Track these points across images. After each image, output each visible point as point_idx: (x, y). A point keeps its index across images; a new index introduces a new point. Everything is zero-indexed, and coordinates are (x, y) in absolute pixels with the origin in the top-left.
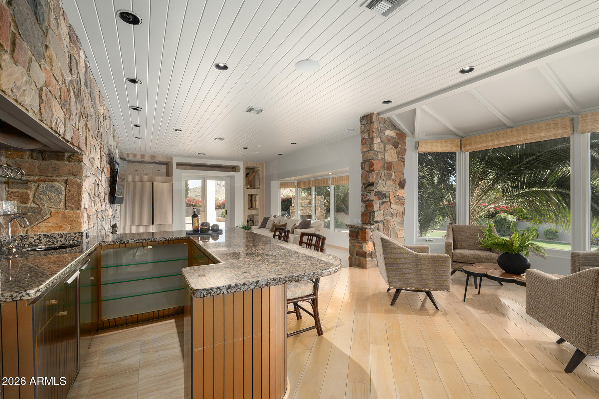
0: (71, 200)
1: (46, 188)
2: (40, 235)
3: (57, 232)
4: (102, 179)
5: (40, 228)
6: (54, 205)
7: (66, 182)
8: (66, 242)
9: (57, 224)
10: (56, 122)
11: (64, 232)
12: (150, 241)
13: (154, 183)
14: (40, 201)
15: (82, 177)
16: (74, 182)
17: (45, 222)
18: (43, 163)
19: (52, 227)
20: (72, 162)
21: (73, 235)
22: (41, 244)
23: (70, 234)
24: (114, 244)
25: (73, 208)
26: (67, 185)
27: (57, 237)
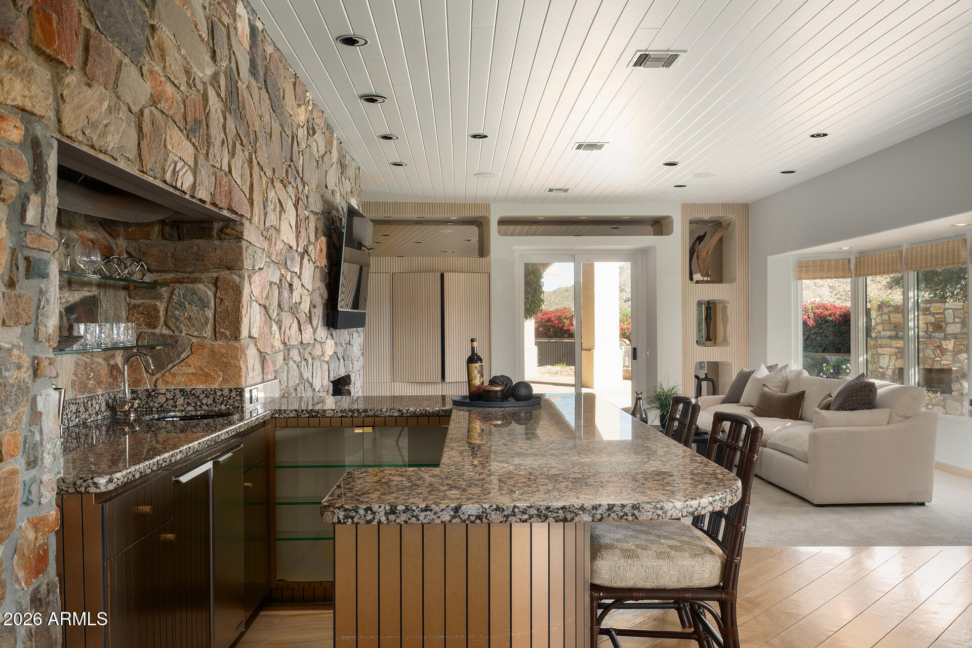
0: (224, 320)
1: (185, 296)
2: (175, 389)
3: (201, 387)
4: (303, 271)
5: (174, 376)
6: (197, 330)
7: (216, 282)
8: (216, 407)
9: (202, 370)
10: (174, 169)
11: (213, 387)
12: (368, 416)
13: (446, 275)
14: (175, 323)
15: (243, 271)
16: (228, 283)
17: (182, 364)
18: (180, 245)
19: (193, 374)
20: (226, 241)
21: (226, 392)
22: (177, 409)
23: (221, 390)
24: (298, 416)
25: (226, 337)
26: (217, 288)
27: (202, 396)
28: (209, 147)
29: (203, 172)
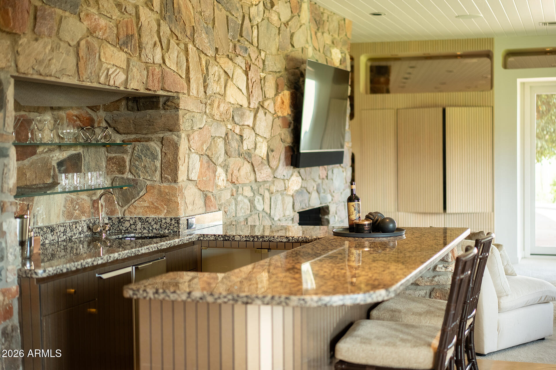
0: (167, 168)
1: (142, 151)
2: (135, 218)
3: (153, 216)
4: (258, 123)
5: (135, 208)
6: (150, 176)
7: (162, 140)
8: (162, 231)
9: (153, 204)
10: (107, 73)
11: (160, 216)
12: (265, 241)
14: (136, 171)
15: (181, 132)
16: (170, 141)
17: (141, 200)
18: (139, 114)
19: (148, 207)
20: (168, 111)
21: (168, 221)
22: (137, 232)
23: (165, 219)
24: (216, 240)
25: (169, 181)
26: (163, 145)
27: (153, 223)
28: (140, 51)
29: (135, 70)
